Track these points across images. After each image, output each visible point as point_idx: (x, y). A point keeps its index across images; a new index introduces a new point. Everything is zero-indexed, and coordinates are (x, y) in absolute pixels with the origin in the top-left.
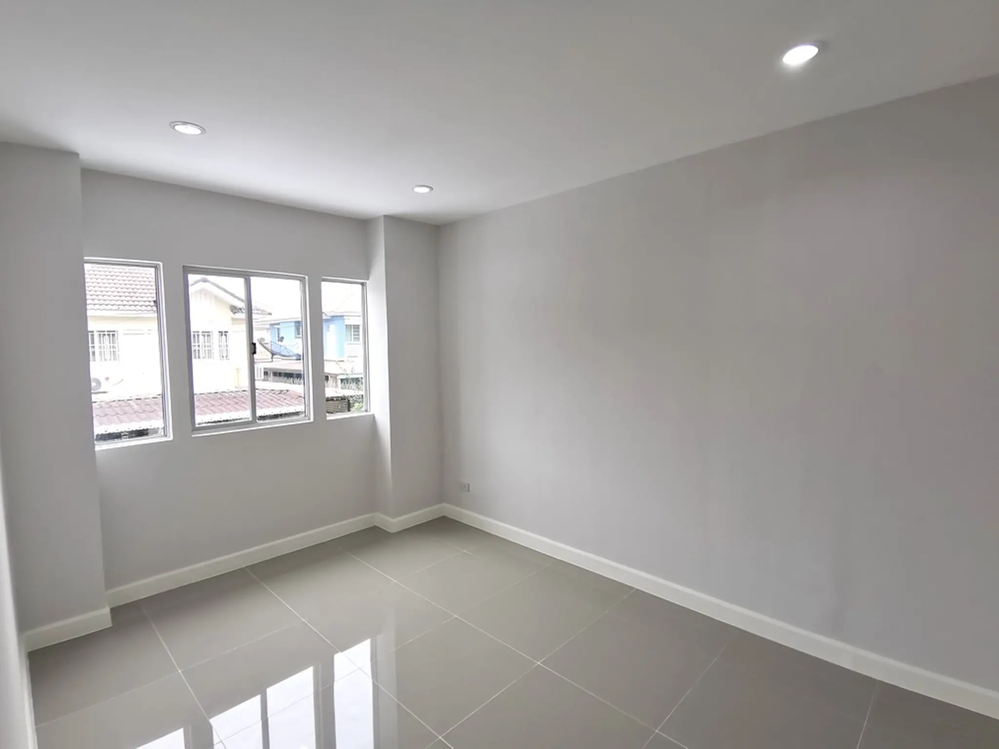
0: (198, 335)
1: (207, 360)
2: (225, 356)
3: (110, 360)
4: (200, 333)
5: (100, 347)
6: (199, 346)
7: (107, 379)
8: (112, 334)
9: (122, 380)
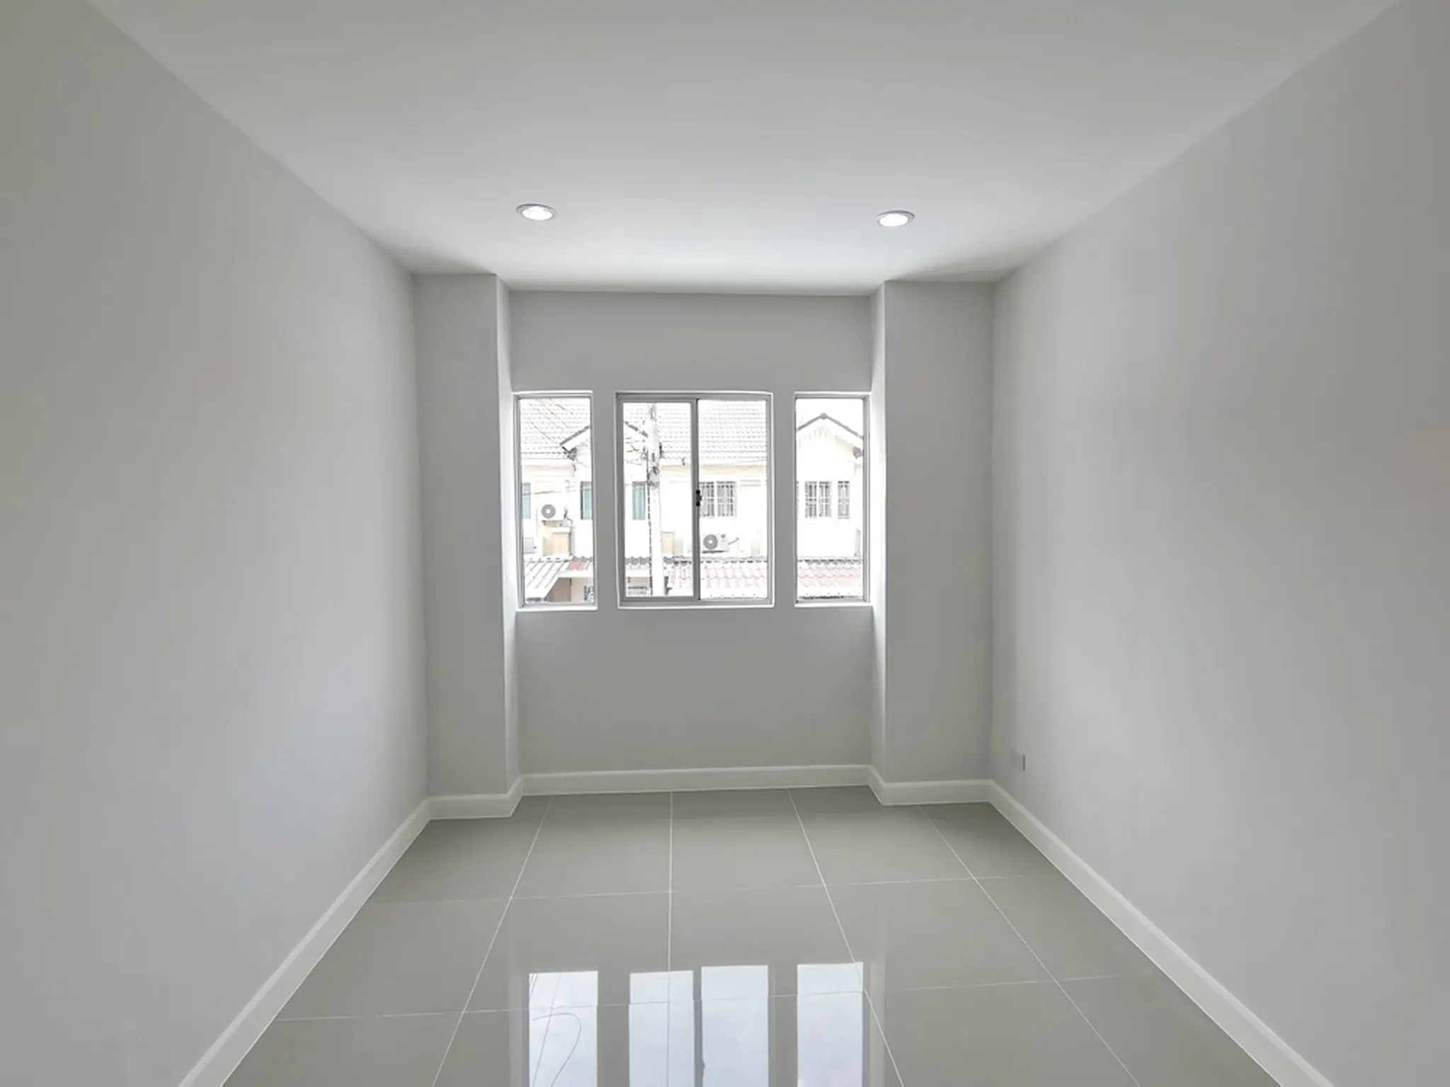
0: (815, 487)
1: (824, 517)
2: (844, 513)
3: (727, 515)
4: (818, 485)
5: (719, 501)
6: (815, 500)
7: (723, 536)
8: (730, 486)
9: (737, 539)
